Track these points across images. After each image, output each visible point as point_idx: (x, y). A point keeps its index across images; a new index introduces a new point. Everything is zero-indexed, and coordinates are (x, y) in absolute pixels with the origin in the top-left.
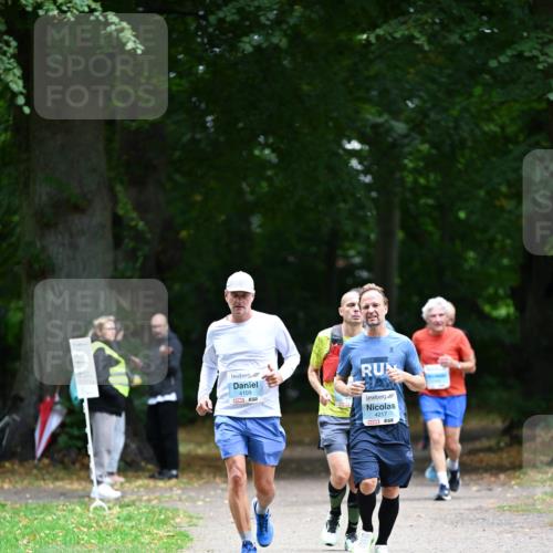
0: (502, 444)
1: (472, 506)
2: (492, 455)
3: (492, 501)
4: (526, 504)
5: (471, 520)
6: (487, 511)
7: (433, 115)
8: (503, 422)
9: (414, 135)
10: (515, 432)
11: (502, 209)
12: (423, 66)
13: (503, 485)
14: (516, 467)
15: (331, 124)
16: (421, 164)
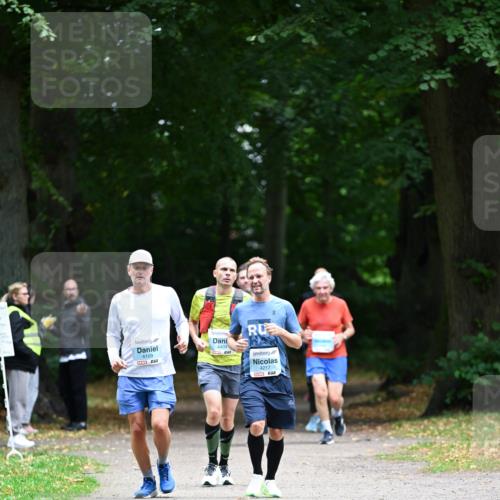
0: (379, 399)
1: (352, 454)
2: (370, 409)
3: (369, 450)
4: (400, 453)
5: (352, 467)
6: (365, 459)
7: (317, 101)
8: (381, 378)
9: (299, 119)
10: (391, 388)
11: (380, 186)
12: (308, 57)
13: (380, 436)
14: (392, 420)
15: (223, 110)
16: (306, 146)
